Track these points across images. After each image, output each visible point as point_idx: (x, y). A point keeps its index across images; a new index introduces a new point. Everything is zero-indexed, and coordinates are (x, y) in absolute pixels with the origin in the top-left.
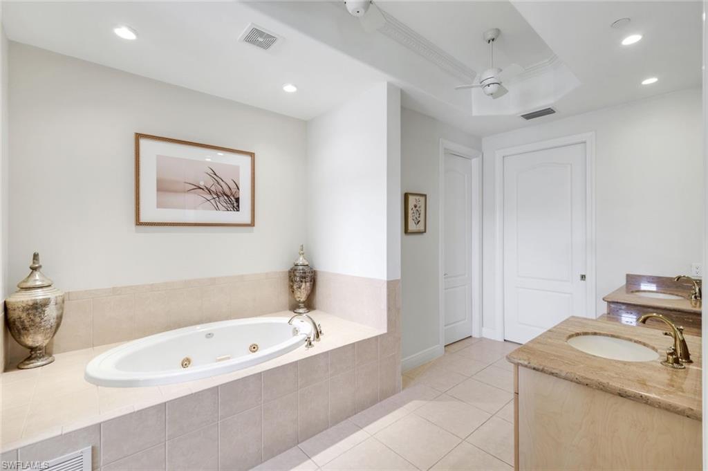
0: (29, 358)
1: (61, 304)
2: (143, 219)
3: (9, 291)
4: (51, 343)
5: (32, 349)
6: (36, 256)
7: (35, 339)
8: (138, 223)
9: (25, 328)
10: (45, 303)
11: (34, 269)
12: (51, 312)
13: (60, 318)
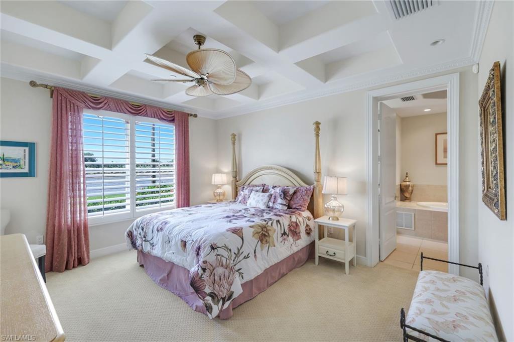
0: (406, 200)
1: (413, 187)
2: (438, 162)
3: (401, 182)
4: (410, 197)
5: (406, 197)
6: (407, 173)
7: (407, 195)
8: (436, 164)
9: (404, 191)
10: (409, 186)
11: (407, 177)
12: (410, 188)
13: (412, 191)
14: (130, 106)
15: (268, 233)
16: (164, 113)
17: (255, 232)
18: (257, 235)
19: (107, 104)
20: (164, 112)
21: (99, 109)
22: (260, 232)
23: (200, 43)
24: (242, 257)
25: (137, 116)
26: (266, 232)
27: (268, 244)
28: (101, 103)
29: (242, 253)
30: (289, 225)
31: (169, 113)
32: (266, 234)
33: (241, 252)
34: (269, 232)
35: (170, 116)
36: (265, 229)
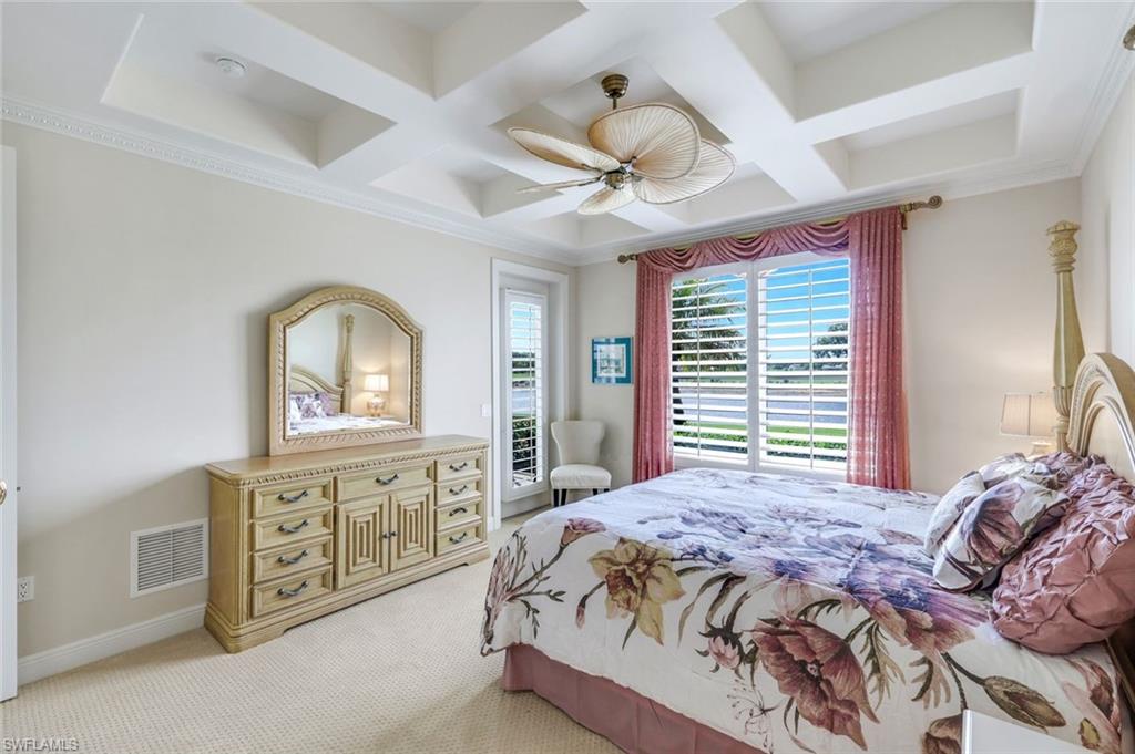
14: (736, 245)
15: (645, 585)
16: (816, 233)
17: (607, 555)
18: (606, 565)
19: (702, 255)
20: (814, 229)
21: (690, 268)
22: (618, 564)
23: (615, 93)
24: (543, 587)
25: (758, 261)
26: (639, 576)
27: (631, 616)
28: (690, 256)
29: (548, 577)
30: (777, 623)
31: (828, 227)
32: (636, 582)
33: (545, 574)
34: (651, 584)
35: (833, 235)
36: (642, 568)
